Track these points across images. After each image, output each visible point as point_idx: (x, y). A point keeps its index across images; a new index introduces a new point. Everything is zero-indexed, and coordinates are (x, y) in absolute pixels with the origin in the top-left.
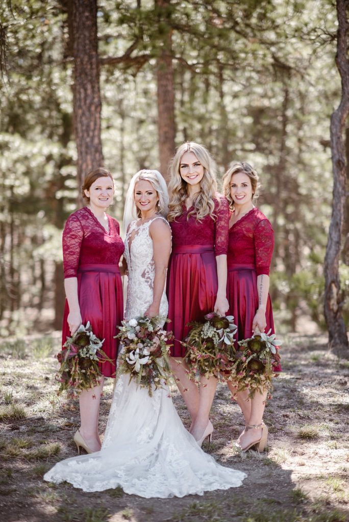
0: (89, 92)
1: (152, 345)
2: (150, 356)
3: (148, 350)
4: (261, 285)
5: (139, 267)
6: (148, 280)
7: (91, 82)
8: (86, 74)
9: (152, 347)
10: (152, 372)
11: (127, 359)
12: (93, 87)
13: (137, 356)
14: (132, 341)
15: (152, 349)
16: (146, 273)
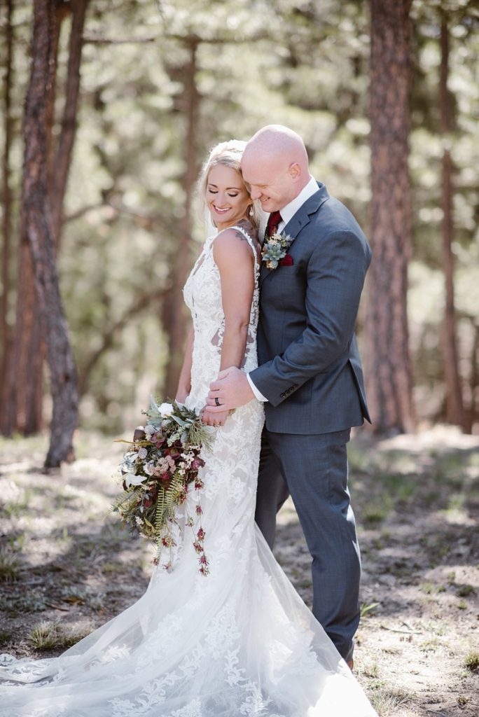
16: (220, 336)
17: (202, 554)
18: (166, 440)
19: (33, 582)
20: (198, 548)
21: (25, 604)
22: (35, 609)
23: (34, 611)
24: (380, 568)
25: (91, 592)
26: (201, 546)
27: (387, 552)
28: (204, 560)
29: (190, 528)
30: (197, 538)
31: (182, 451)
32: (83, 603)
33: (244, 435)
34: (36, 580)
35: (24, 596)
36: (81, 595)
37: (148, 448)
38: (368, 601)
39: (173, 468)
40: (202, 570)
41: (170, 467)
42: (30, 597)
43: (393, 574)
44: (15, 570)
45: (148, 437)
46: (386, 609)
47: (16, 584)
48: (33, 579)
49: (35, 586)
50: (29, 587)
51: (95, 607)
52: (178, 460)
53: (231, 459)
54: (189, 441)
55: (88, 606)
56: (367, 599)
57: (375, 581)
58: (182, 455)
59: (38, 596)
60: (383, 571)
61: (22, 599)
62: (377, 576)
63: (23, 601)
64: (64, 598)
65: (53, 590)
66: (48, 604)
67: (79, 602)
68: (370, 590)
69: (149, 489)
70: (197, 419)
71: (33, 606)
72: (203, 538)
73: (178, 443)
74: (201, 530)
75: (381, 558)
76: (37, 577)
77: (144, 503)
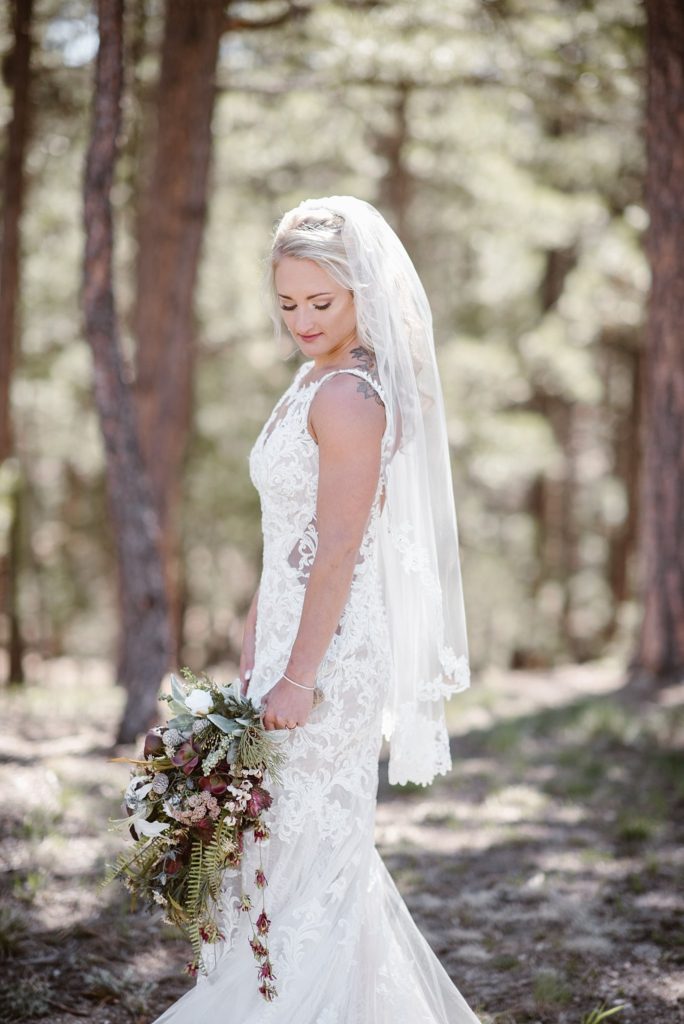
16: (303, 554)
17: (263, 959)
18: (200, 763)
19: (42, 959)
20: (260, 951)
21: (13, 1004)
22: (30, 1013)
23: (29, 1017)
24: (635, 932)
25: (135, 979)
26: (264, 946)
27: (651, 900)
28: (267, 971)
29: (246, 912)
30: (256, 931)
31: (229, 780)
32: (116, 1001)
33: (347, 726)
34: (47, 954)
35: (16, 988)
36: (116, 985)
37: (170, 773)
38: (610, 996)
39: (216, 812)
40: (263, 990)
41: (208, 811)
42: (26, 990)
43: (658, 943)
44: (12, 937)
45: (170, 752)
46: (640, 1010)
47: (10, 963)
48: (41, 953)
49: (40, 967)
50: (31, 968)
51: (133, 1009)
52: (222, 797)
53: (322, 770)
54: (240, 760)
55: (124, 1007)
56: (608, 992)
57: (627, 955)
58: (231, 788)
59: (39, 988)
60: (640, 936)
61: (10, 994)
62: (629, 945)
63: (12, 999)
64: (87, 991)
65: (72, 974)
66: (54, 1003)
67: (108, 998)
68: (615, 974)
69: (174, 842)
70: (256, 716)
71: (27, 1007)
72: (267, 930)
73: (223, 766)
74: (263, 916)
75: (638, 911)
76: (50, 949)
77: (167, 866)
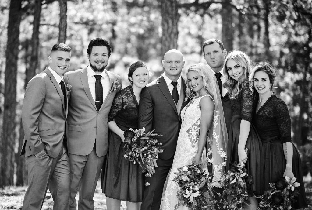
0: (170, 24)
1: (200, 183)
2: (200, 190)
3: (198, 187)
4: (286, 150)
5: (187, 125)
6: (190, 135)
7: (172, 18)
8: (169, 14)
9: (201, 184)
10: (202, 202)
11: (184, 195)
12: (173, 22)
13: (191, 192)
14: (186, 182)
15: (201, 185)
16: (190, 130)
